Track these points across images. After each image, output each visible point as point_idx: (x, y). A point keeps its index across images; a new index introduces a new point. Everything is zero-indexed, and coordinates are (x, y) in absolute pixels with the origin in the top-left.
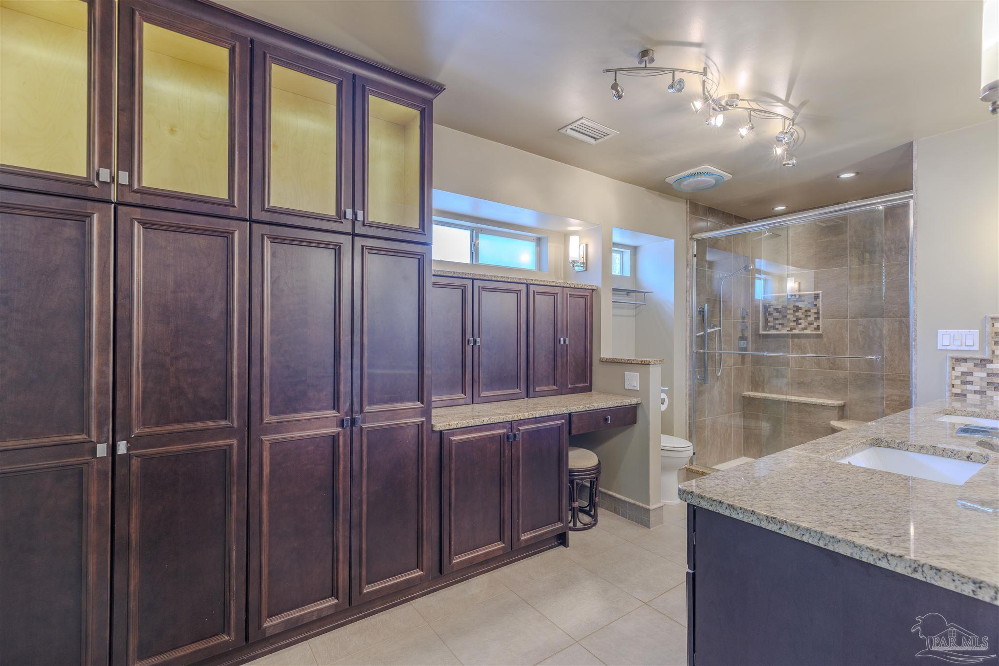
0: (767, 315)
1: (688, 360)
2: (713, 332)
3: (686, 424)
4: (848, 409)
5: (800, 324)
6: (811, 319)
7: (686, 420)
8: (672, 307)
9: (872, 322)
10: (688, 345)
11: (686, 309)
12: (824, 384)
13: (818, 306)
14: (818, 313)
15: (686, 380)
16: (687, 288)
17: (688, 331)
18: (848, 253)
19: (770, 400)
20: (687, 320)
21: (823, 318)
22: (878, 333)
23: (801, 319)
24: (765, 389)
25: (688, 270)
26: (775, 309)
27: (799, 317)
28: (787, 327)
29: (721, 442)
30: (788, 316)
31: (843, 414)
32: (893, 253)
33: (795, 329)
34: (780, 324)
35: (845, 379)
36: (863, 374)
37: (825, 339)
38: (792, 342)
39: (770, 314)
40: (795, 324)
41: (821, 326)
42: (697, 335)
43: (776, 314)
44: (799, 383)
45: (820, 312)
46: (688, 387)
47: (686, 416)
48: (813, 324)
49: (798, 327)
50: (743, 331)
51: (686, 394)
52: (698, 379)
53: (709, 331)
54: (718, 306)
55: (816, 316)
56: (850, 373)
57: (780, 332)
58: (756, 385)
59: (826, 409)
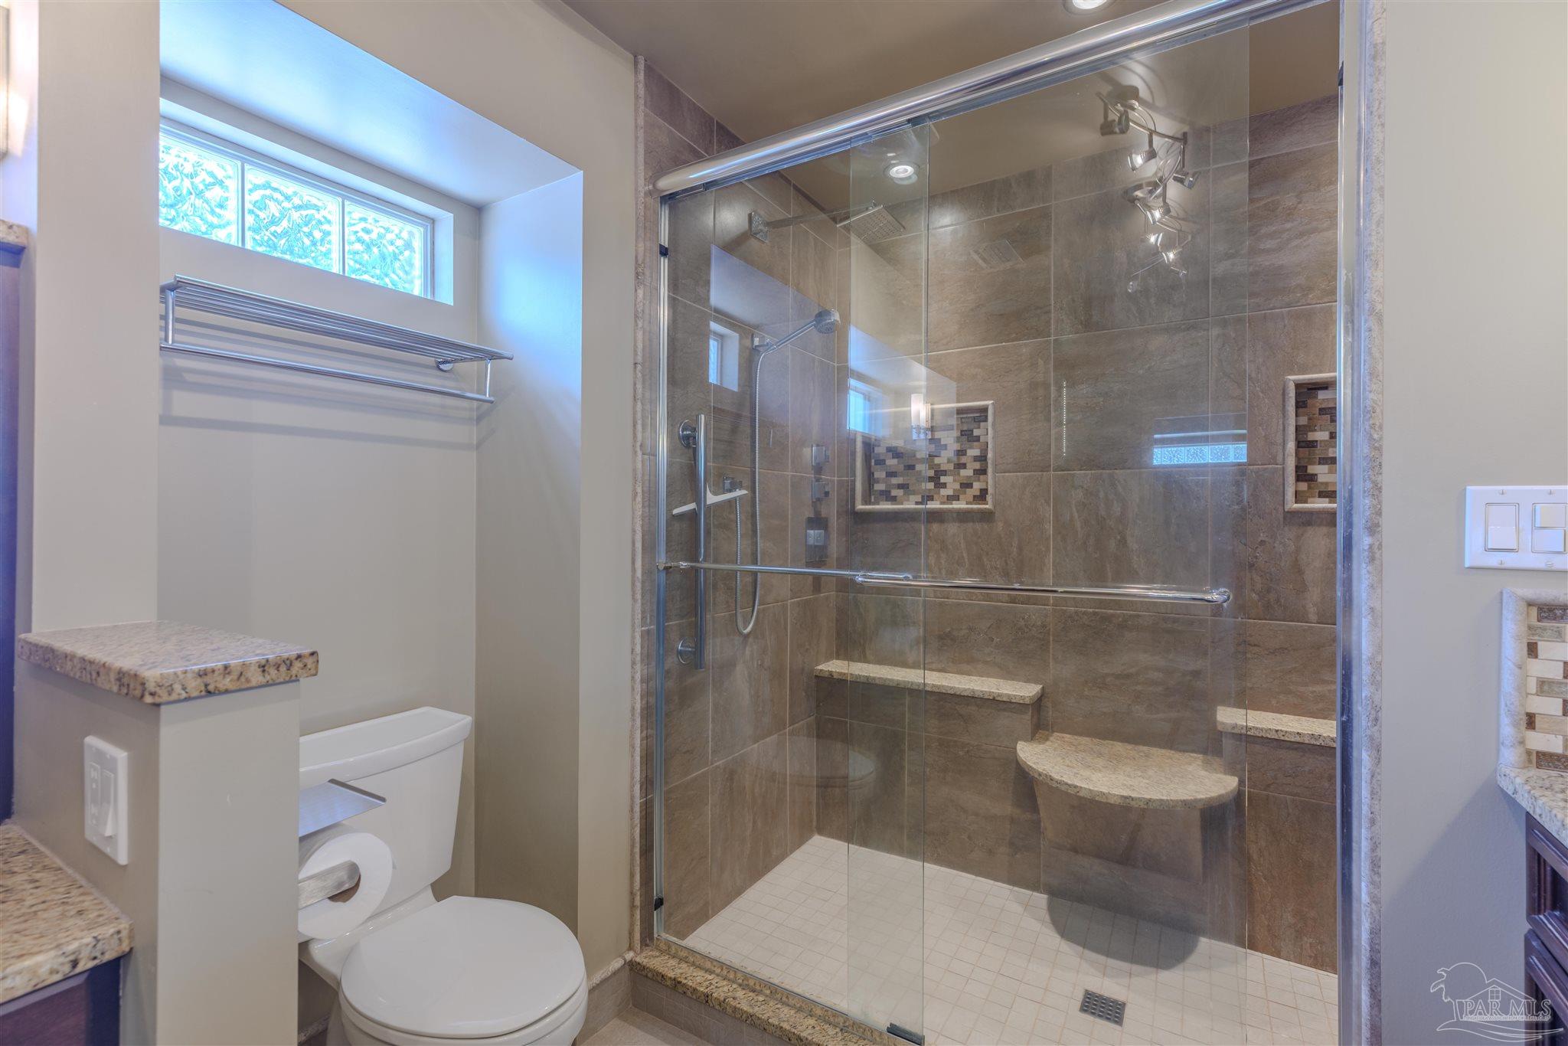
0: (873, 464)
1: (639, 597)
2: (729, 501)
3: (632, 810)
4: (1049, 705)
5: (944, 486)
6: (967, 472)
7: (632, 798)
8: (576, 412)
9: (1103, 481)
10: (639, 545)
11: (634, 426)
12: (997, 640)
13: (982, 439)
14: (982, 458)
15: (633, 663)
16: (636, 354)
17: (639, 499)
18: (1053, 302)
19: (876, 685)
20: (634, 462)
21: (995, 471)
22: (1117, 509)
23: (945, 473)
24: (868, 652)
25: (640, 292)
26: (889, 449)
27: (942, 469)
28: (914, 493)
29: (754, 822)
30: (918, 467)
31: (1039, 719)
32: (1152, 301)
33: (931, 498)
34: (900, 486)
35: (1044, 626)
36: (1085, 613)
37: (1000, 525)
38: (927, 531)
39: (881, 462)
40: (931, 486)
41: (990, 490)
42: (676, 511)
43: (892, 462)
44: (941, 638)
45: (990, 455)
46: (638, 687)
47: (632, 786)
48: (970, 486)
49: (939, 493)
50: (817, 502)
51: (633, 708)
52: (680, 653)
53: (712, 499)
54: (749, 431)
55: (977, 465)
56: (1054, 610)
57: (901, 506)
58: (849, 644)
59: (1004, 710)
